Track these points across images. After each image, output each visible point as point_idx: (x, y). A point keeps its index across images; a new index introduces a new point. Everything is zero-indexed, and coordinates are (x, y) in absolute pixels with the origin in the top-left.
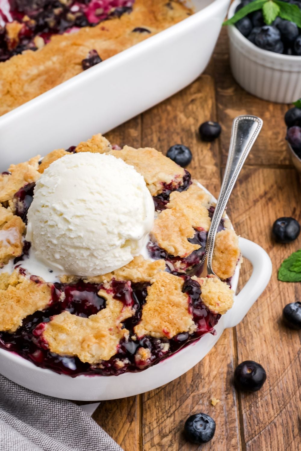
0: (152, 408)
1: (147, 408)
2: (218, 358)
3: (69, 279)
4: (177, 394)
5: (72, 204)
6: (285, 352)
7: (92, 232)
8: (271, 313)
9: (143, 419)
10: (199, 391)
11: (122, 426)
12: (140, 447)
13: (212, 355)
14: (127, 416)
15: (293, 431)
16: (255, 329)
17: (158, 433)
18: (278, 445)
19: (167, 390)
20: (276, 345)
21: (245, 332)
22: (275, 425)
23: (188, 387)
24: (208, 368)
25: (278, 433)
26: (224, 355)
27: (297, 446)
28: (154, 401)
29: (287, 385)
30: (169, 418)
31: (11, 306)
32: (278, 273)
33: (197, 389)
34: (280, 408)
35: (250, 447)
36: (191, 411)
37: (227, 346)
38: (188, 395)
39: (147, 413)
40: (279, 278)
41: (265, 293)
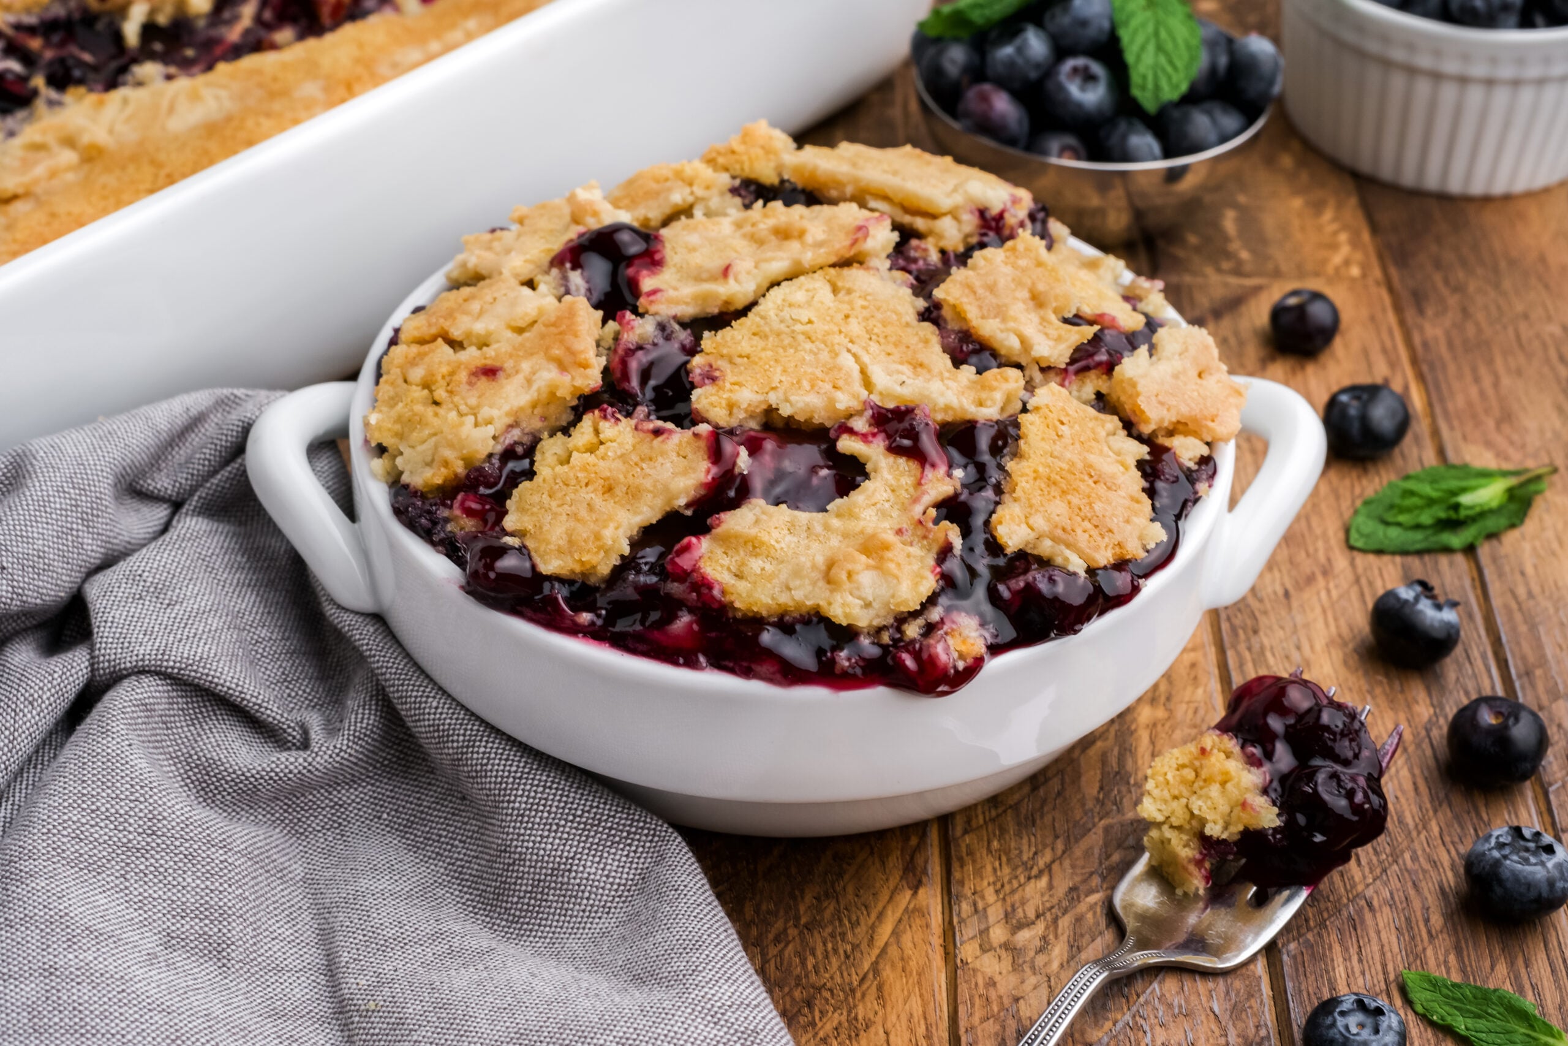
0: (978, 855)
4: (1054, 821)
6: (1384, 724)
8: (1333, 629)
9: (953, 881)
10: (1123, 815)
11: (887, 898)
12: (947, 954)
13: (1159, 727)
14: (901, 873)
15: (1427, 921)
17: (1002, 916)
18: (1383, 954)
19: (1023, 811)
22: (1370, 905)
23: (1090, 804)
25: (1381, 925)
26: (1195, 726)
27: (1441, 958)
28: (985, 838)
29: (1398, 806)
30: (1033, 881)
32: (1347, 531)
33: (1119, 810)
34: (1381, 862)
35: (1294, 957)
36: (1101, 863)
37: (1202, 704)
38: (1090, 825)
39: (965, 868)
40: (1352, 542)
41: (1310, 579)
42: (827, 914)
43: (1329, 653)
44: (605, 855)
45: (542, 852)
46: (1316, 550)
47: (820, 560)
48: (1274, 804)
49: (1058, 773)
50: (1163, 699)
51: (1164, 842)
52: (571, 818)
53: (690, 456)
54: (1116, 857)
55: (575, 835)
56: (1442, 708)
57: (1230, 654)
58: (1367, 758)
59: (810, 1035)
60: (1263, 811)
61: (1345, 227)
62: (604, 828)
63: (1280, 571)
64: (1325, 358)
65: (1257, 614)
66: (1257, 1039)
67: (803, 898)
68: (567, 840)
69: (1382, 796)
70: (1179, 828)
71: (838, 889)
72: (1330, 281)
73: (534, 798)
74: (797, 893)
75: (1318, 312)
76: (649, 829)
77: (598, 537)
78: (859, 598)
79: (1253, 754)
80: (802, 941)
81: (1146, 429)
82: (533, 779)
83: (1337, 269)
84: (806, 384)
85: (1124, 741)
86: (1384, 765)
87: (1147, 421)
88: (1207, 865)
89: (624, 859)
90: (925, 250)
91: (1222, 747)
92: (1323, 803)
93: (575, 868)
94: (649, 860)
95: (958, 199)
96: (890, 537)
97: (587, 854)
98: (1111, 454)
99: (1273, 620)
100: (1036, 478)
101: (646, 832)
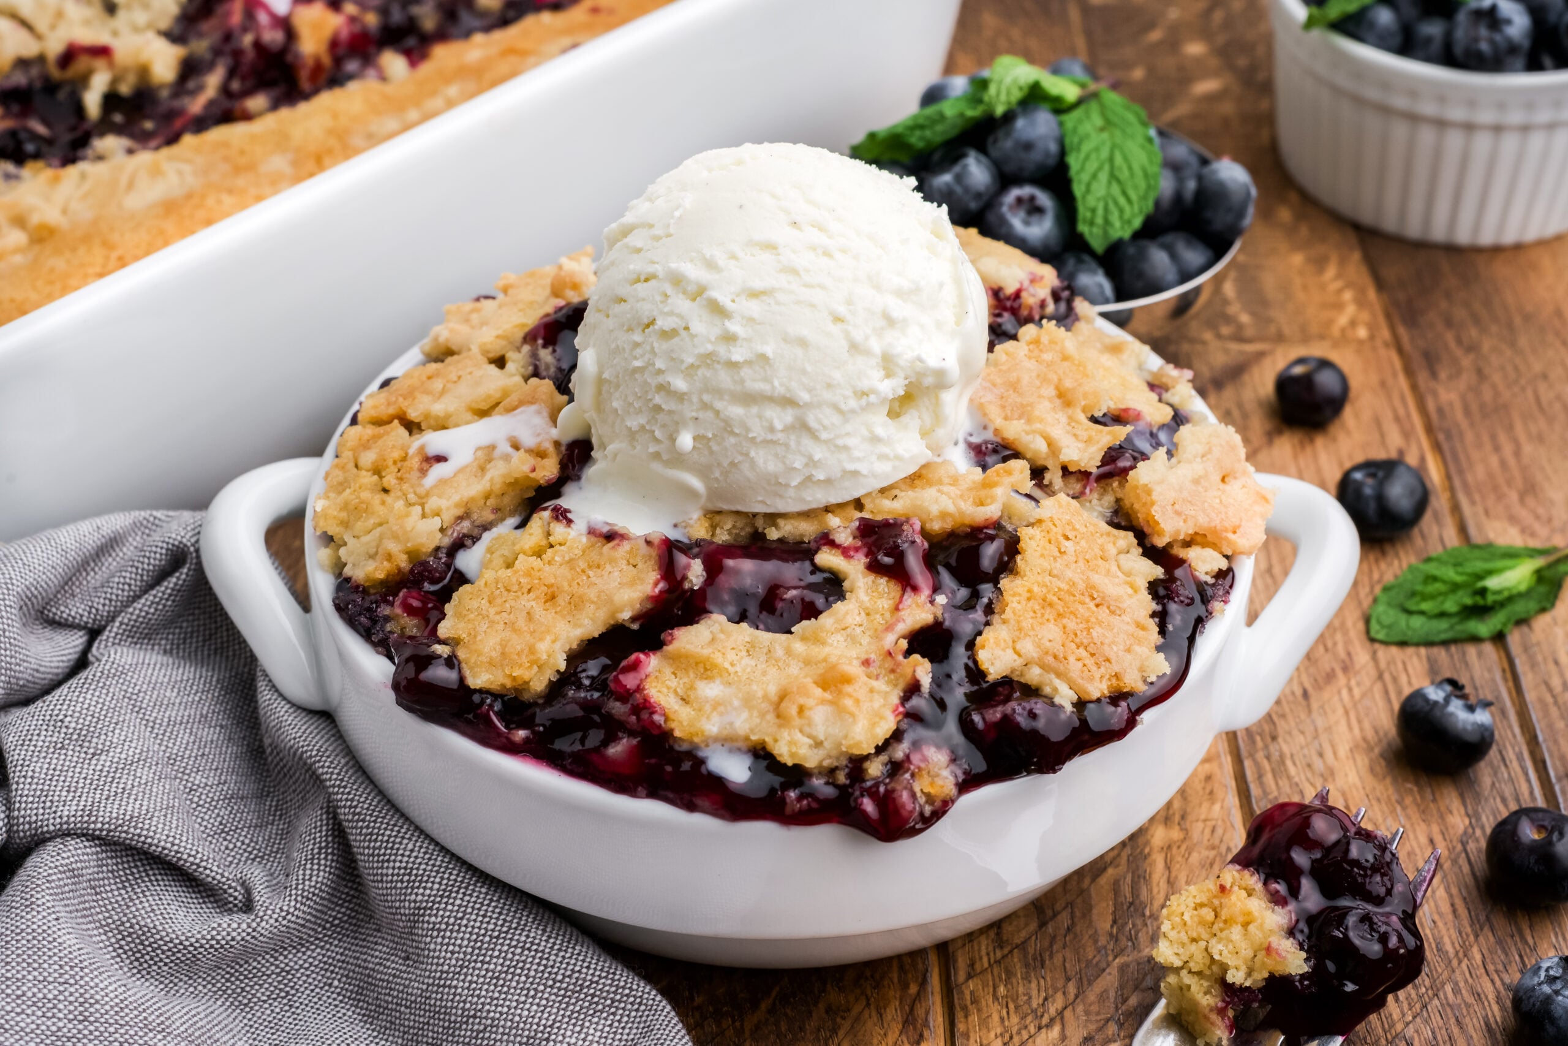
0: (984, 1003)
1: (969, 1002)
2: (1195, 858)
3: (718, 531)
4: (1064, 961)
5: (733, 257)
6: (1416, 838)
7: (803, 343)
8: (1357, 731)
9: (957, 1034)
10: (1140, 951)
13: (1174, 850)
14: (900, 1026)
16: (1309, 775)
19: (1031, 951)
20: (1385, 820)
21: (1277, 784)
23: (1103, 941)
24: (1163, 885)
26: (1213, 848)
28: (991, 983)
29: (1436, 932)
30: (1044, 1031)
31: (528, 613)
32: (1367, 621)
33: (1134, 947)
34: (1421, 997)
36: (1117, 1008)
37: (1220, 823)
38: (1104, 965)
39: (970, 1019)
40: (1373, 634)
41: (1330, 677)
43: (1354, 760)
44: (587, 1024)
45: (517, 1018)
46: (1335, 644)
48: (1302, 948)
50: (1177, 818)
51: (1183, 989)
52: (550, 983)
53: (640, 565)
54: (1133, 1001)
55: (554, 1001)
56: (1478, 819)
57: (1248, 764)
58: (1400, 893)
60: (1289, 956)
61: (1349, 284)
62: (586, 995)
64: (1335, 429)
65: (1278, 723)
68: (545, 1007)
69: (1416, 934)
70: (1199, 974)
72: (1337, 345)
75: (1326, 380)
76: (634, 996)
77: (532, 650)
79: (1277, 892)
81: (1159, 543)
83: (1343, 331)
85: (1138, 868)
86: (1418, 901)
87: (1161, 532)
88: (1231, 1013)
89: (607, 1029)
91: (1243, 883)
92: (1355, 949)
93: (553, 1037)
94: (634, 1031)
96: (853, 668)
97: (567, 1023)
98: (1120, 574)
99: (1293, 724)
100: (1029, 599)
101: (632, 999)
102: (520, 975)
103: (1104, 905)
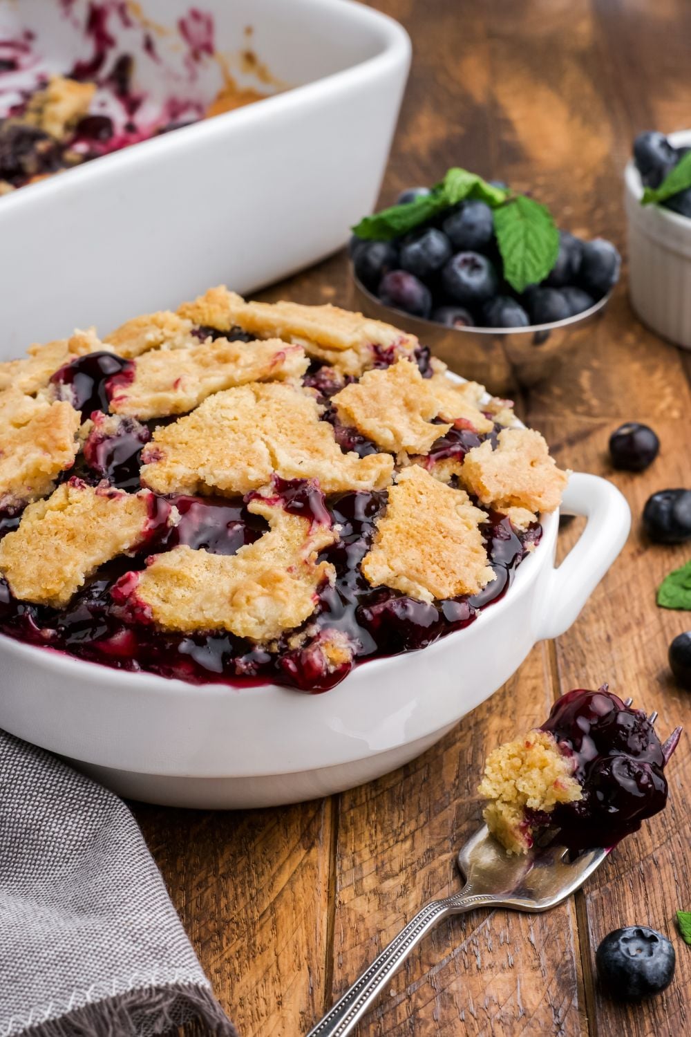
0: (359, 824)
1: (349, 824)
4: (419, 800)
8: (642, 663)
9: (338, 844)
10: (472, 796)
11: (287, 855)
12: (329, 897)
13: (505, 732)
14: (299, 837)
17: (374, 869)
18: (664, 900)
19: (397, 793)
22: (656, 863)
23: (447, 788)
25: (664, 878)
28: (366, 812)
30: (400, 844)
31: (56, 548)
32: (657, 594)
33: (469, 793)
34: (667, 832)
35: (596, 902)
36: (452, 831)
37: (539, 717)
38: (447, 804)
39: (349, 834)
40: (660, 602)
41: (627, 628)
42: (240, 867)
43: (638, 681)
44: (67, 818)
45: (18, 816)
46: (633, 608)
47: (227, 589)
48: (580, 783)
49: (425, 765)
50: (509, 713)
51: (498, 814)
52: (42, 790)
53: (134, 513)
54: (465, 827)
55: (44, 803)
57: (563, 681)
58: (653, 750)
59: (217, 956)
60: (570, 788)
61: (670, 384)
62: (67, 798)
63: (605, 622)
64: (649, 474)
65: (585, 652)
66: (563, 962)
67: (222, 855)
68: (38, 806)
69: (663, 778)
70: (508, 803)
71: (250, 848)
72: (657, 420)
73: (14, 775)
74: (218, 851)
75: (644, 439)
76: (101, 799)
77: (60, 571)
78: (255, 617)
79: (566, 747)
80: (218, 887)
81: (487, 500)
82: (14, 760)
83: (662, 413)
84: (227, 462)
85: (478, 743)
86: (666, 756)
87: (487, 494)
88: (530, 831)
89: (81, 822)
90: (333, 374)
91: (542, 741)
92: (617, 783)
93: (43, 828)
94: (101, 823)
95: (358, 337)
96: (282, 573)
97: (53, 818)
98: (458, 517)
99: (597, 656)
100: (397, 533)
101: (99, 801)
102: (20, 785)
103: (452, 766)
